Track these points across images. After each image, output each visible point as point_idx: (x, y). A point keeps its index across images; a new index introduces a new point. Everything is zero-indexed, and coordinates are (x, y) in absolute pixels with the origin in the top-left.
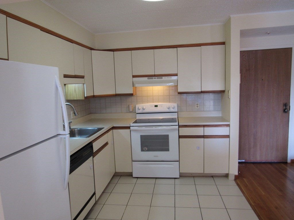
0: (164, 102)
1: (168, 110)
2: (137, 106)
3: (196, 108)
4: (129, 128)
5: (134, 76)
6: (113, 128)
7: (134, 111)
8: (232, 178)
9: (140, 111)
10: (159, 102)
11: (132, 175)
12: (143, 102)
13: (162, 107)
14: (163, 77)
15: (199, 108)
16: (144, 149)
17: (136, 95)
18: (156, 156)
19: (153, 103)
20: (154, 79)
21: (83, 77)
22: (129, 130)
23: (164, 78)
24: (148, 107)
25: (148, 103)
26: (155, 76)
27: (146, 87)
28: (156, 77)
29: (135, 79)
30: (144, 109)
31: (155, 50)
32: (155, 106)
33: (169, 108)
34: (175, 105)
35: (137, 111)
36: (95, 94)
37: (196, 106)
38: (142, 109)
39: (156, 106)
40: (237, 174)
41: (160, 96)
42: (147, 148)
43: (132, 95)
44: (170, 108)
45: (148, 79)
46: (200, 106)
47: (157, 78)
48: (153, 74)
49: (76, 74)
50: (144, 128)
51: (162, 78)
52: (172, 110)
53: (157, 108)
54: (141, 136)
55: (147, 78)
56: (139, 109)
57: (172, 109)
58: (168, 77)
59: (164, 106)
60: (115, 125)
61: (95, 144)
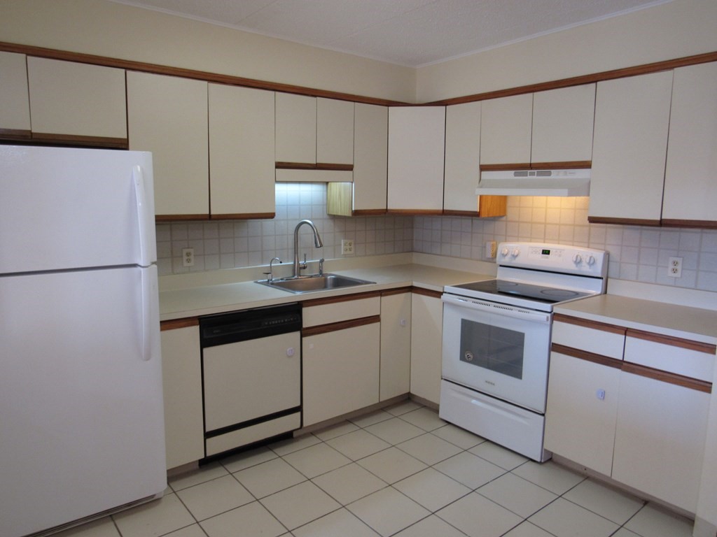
0: (573, 242)
1: (572, 268)
2: (502, 247)
3: (671, 274)
4: (438, 294)
5: (484, 168)
6: (411, 289)
9: (506, 261)
10: (558, 241)
11: (437, 411)
12: (518, 238)
13: (560, 256)
14: (552, 171)
15: (678, 275)
16: (466, 356)
17: (504, 218)
18: (489, 383)
19: (544, 242)
20: (529, 177)
21: (349, 168)
23: (556, 174)
24: (523, 250)
25: (531, 241)
26: (530, 166)
27: (531, 197)
28: (536, 171)
29: (487, 175)
31: (537, 94)
32: (543, 251)
33: (577, 263)
34: (599, 256)
36: (389, 207)
37: (671, 266)
38: (509, 256)
39: (546, 252)
41: (563, 225)
42: (473, 355)
44: (581, 261)
45: (516, 175)
46: (682, 269)
47: (539, 174)
48: (527, 161)
49: (319, 161)
50: (469, 303)
51: (549, 174)
52: (586, 270)
53: (547, 258)
54: (464, 322)
55: (512, 172)
56: (504, 256)
57: (588, 266)
58: (566, 173)
59: (565, 255)
60: (416, 284)
61: (306, 311)
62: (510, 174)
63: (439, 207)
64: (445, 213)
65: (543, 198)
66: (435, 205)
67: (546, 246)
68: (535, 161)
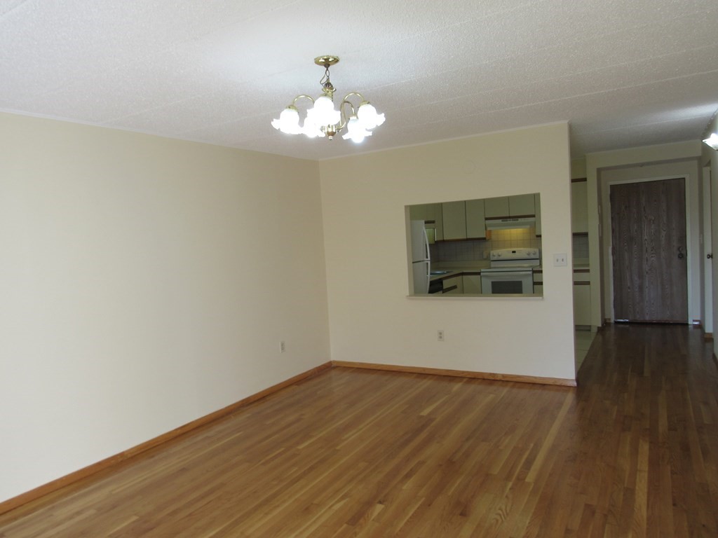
0: (524, 247)
1: (527, 257)
2: (492, 252)
4: (479, 274)
5: (486, 219)
6: (463, 274)
7: (488, 259)
8: (594, 330)
9: (495, 258)
10: (515, 247)
12: (498, 248)
13: (520, 253)
19: (511, 248)
20: (509, 222)
21: (433, 222)
22: (479, 276)
23: (520, 220)
24: (505, 253)
25: (504, 249)
26: (510, 217)
29: (488, 222)
30: (499, 256)
33: (529, 254)
34: (536, 250)
35: (492, 258)
36: (445, 239)
38: (497, 256)
39: (514, 252)
40: (600, 325)
41: (519, 240)
43: (484, 239)
45: (503, 221)
47: (513, 221)
48: (508, 215)
50: (495, 274)
51: (517, 220)
52: (532, 256)
53: (515, 254)
54: (493, 283)
56: (494, 256)
58: (525, 219)
59: (522, 252)
60: (465, 271)
61: (444, 282)
62: (500, 221)
63: (465, 237)
64: (467, 240)
65: (509, 230)
66: (462, 236)
67: (514, 249)
68: (511, 215)
